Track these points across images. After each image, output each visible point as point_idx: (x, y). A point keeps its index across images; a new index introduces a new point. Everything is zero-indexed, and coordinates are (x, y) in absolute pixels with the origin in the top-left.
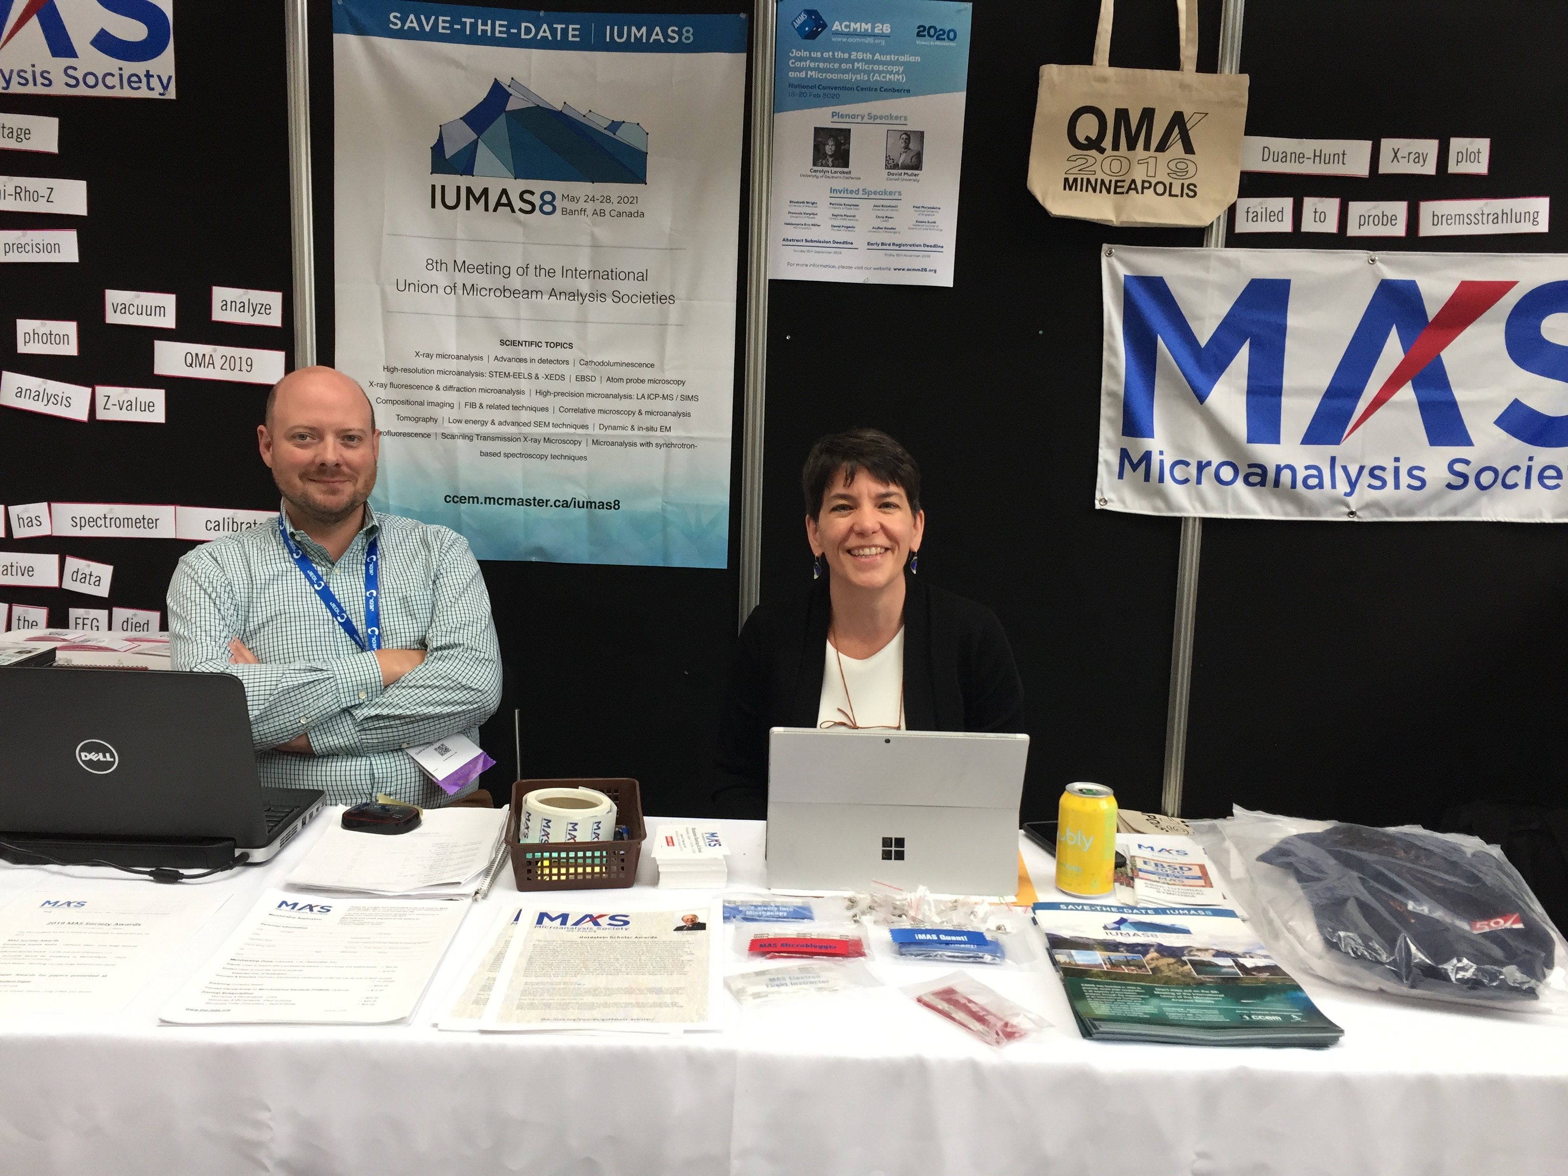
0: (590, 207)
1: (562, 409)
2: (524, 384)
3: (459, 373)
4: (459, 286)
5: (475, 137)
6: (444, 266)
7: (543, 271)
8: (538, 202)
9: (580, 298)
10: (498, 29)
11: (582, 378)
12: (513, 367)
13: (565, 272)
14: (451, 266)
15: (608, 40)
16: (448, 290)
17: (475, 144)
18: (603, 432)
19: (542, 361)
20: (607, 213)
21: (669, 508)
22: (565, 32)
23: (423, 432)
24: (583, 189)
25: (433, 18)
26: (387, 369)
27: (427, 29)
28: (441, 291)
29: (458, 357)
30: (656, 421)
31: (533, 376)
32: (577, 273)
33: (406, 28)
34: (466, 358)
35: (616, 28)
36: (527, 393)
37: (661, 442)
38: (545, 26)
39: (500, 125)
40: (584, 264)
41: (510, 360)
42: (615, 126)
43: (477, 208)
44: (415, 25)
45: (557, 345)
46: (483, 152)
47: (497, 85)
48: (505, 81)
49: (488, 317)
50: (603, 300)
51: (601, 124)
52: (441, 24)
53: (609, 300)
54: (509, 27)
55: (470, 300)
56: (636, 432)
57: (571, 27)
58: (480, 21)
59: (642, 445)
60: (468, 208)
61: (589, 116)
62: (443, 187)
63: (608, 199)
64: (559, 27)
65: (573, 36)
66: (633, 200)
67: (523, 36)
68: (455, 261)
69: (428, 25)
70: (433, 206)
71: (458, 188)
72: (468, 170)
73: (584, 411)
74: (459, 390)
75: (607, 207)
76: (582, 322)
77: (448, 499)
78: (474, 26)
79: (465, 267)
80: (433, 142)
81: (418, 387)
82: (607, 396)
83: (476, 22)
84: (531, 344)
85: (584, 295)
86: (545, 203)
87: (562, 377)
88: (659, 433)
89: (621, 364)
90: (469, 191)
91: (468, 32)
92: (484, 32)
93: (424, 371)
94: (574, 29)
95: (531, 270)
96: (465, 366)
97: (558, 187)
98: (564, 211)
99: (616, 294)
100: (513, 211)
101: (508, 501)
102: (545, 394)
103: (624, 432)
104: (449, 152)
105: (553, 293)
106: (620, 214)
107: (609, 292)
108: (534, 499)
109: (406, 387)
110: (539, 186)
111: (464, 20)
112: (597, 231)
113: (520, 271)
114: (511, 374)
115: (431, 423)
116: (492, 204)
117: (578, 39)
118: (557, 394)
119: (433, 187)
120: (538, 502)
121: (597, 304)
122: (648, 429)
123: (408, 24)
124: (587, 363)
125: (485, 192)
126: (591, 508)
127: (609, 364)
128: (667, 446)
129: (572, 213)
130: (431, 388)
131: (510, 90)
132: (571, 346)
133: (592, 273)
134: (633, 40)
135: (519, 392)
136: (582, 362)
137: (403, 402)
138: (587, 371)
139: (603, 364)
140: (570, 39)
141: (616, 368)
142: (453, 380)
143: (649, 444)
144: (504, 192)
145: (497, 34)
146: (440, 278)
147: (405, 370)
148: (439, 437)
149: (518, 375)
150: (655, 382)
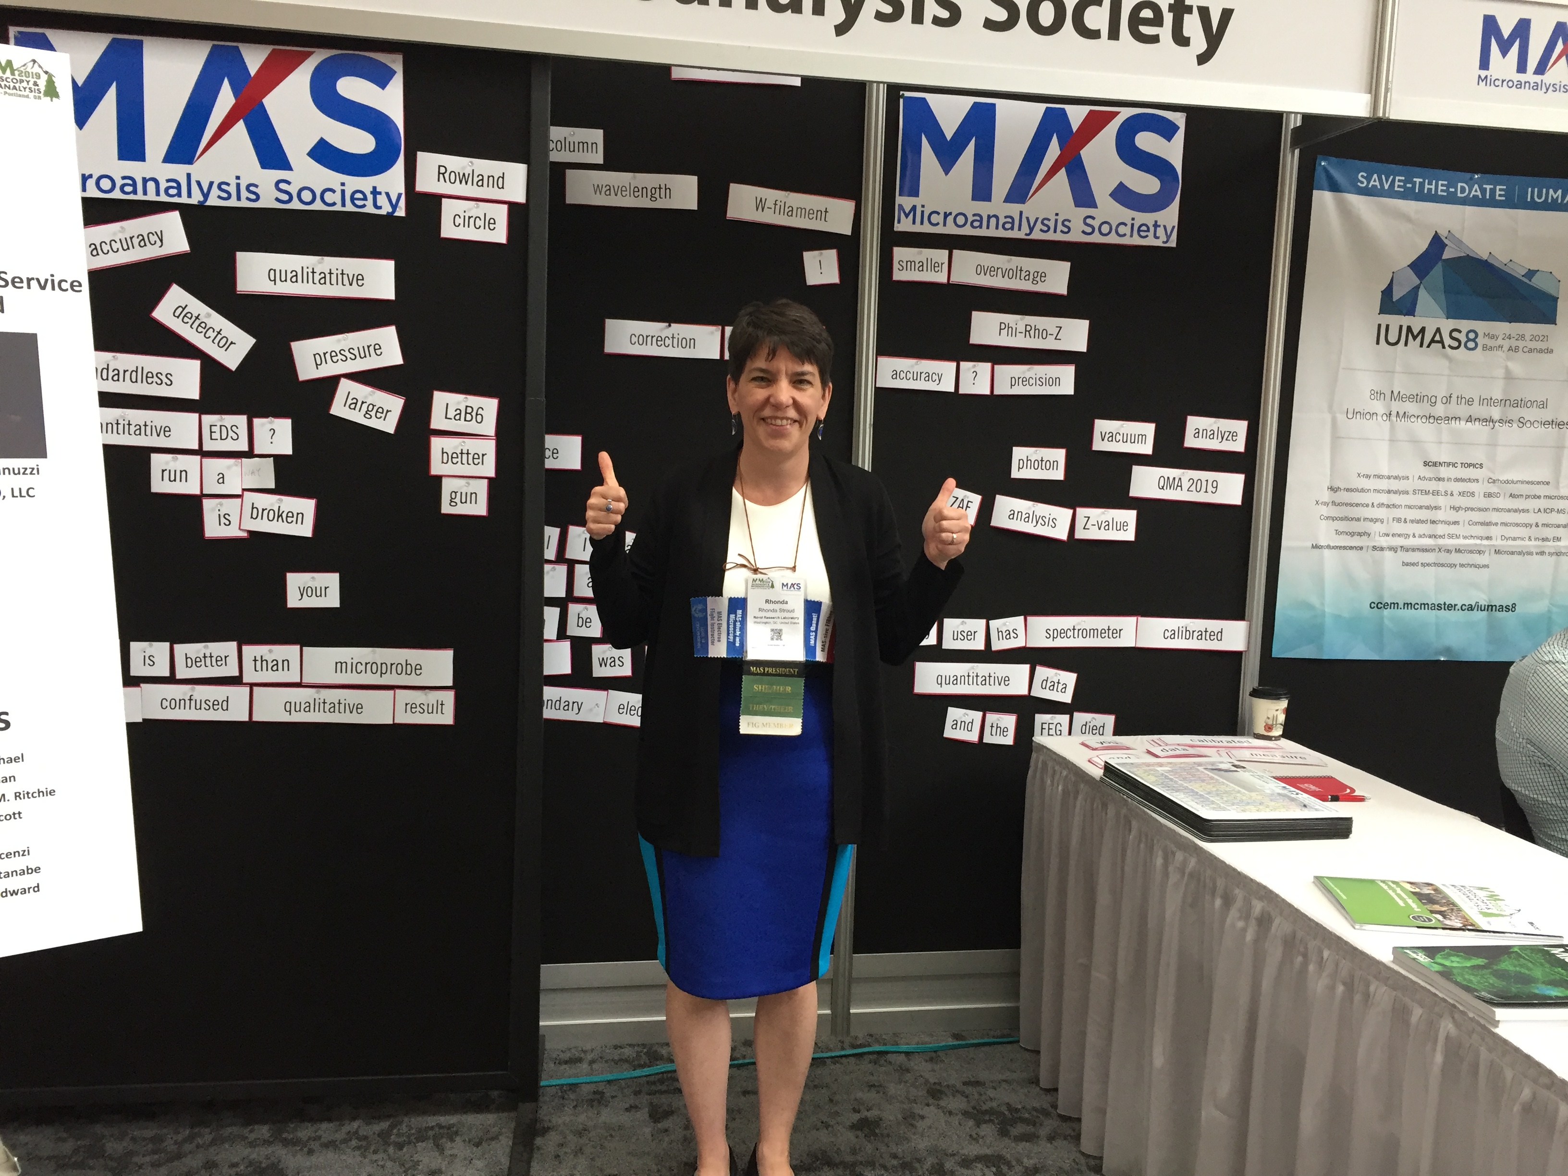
0: (1506, 344)
1: (1471, 523)
2: (1441, 501)
3: (1389, 492)
4: (1394, 413)
5: (1418, 282)
6: (1382, 396)
7: (1463, 400)
8: (1463, 339)
9: (1491, 423)
10: (1440, 188)
11: (1489, 495)
12: (1432, 486)
13: (1481, 401)
14: (1388, 395)
15: (1529, 200)
16: (1385, 418)
17: (1417, 288)
18: (1504, 542)
19: (1457, 480)
20: (1521, 349)
21: (1555, 610)
22: (1493, 191)
23: (1356, 545)
24: (1502, 328)
25: (1392, 177)
26: (1331, 489)
27: (1386, 187)
28: (1379, 418)
29: (1389, 477)
30: (1549, 533)
31: (1449, 493)
32: (1490, 402)
33: (1370, 186)
34: (1396, 478)
35: (1536, 190)
36: (1443, 508)
37: (1553, 551)
38: (1476, 186)
39: (1437, 271)
40: (1498, 395)
41: (1430, 479)
42: (1531, 273)
43: (1414, 344)
44: (1377, 183)
45: (1470, 465)
46: (1423, 295)
47: (1436, 239)
48: (1443, 234)
49: (1415, 441)
50: (1510, 425)
51: (1519, 272)
52: (1397, 183)
53: (1515, 425)
54: (1448, 186)
55: (1402, 424)
56: (1533, 543)
57: (1498, 187)
58: (1427, 181)
59: (1537, 554)
60: (1406, 344)
61: (1510, 265)
62: (1387, 327)
63: (1522, 337)
64: (1488, 187)
65: (1500, 195)
66: (1545, 338)
67: (1459, 195)
68: (1392, 392)
69: (1387, 183)
70: (1378, 343)
71: (1401, 327)
72: (1411, 312)
73: (1488, 524)
74: (1388, 506)
75: (1521, 344)
76: (1493, 444)
77: (1373, 605)
78: (1422, 185)
79: (1400, 397)
80: (1384, 287)
81: (1357, 505)
82: (1509, 511)
83: (1424, 181)
84: (1449, 464)
85: (1494, 420)
86: (1469, 340)
87: (1473, 494)
88: (1551, 543)
89: (1522, 482)
90: (1409, 329)
91: (1417, 191)
92: (1430, 190)
93: (1363, 490)
94: (1500, 190)
95: (1454, 399)
96: (1395, 485)
97: (1480, 326)
98: (1485, 348)
99: (1522, 420)
100: (1444, 347)
101: (1423, 606)
102: (1456, 509)
103: (1522, 543)
104: (1397, 295)
105: (1470, 419)
106: (1531, 351)
107: (1515, 418)
108: (1445, 604)
109: (1347, 504)
110: (1465, 325)
111: (1415, 179)
112: (1510, 365)
113: (1444, 400)
114: (1431, 492)
115: (1365, 538)
116: (1427, 340)
117: (1503, 198)
118: (1467, 509)
119: (1379, 326)
120: (1448, 606)
121: (1505, 427)
122: (1543, 540)
123: (1372, 183)
124: (1494, 482)
125: (1423, 330)
126: (1492, 610)
127: (1513, 482)
128: (1557, 554)
129: (1491, 349)
130: (1367, 506)
131: (1446, 241)
132: (1481, 466)
133: (1503, 402)
134: (1550, 201)
135: (1437, 508)
136: (1490, 481)
137: (1342, 519)
138: (1493, 489)
139: (1508, 482)
140: (1497, 198)
141: (1519, 485)
142: (1384, 498)
143: (1542, 553)
144: (1438, 330)
145: (1440, 193)
146: (1379, 407)
147: (1348, 490)
148: (1370, 550)
149: (1436, 493)
150: (1550, 498)
